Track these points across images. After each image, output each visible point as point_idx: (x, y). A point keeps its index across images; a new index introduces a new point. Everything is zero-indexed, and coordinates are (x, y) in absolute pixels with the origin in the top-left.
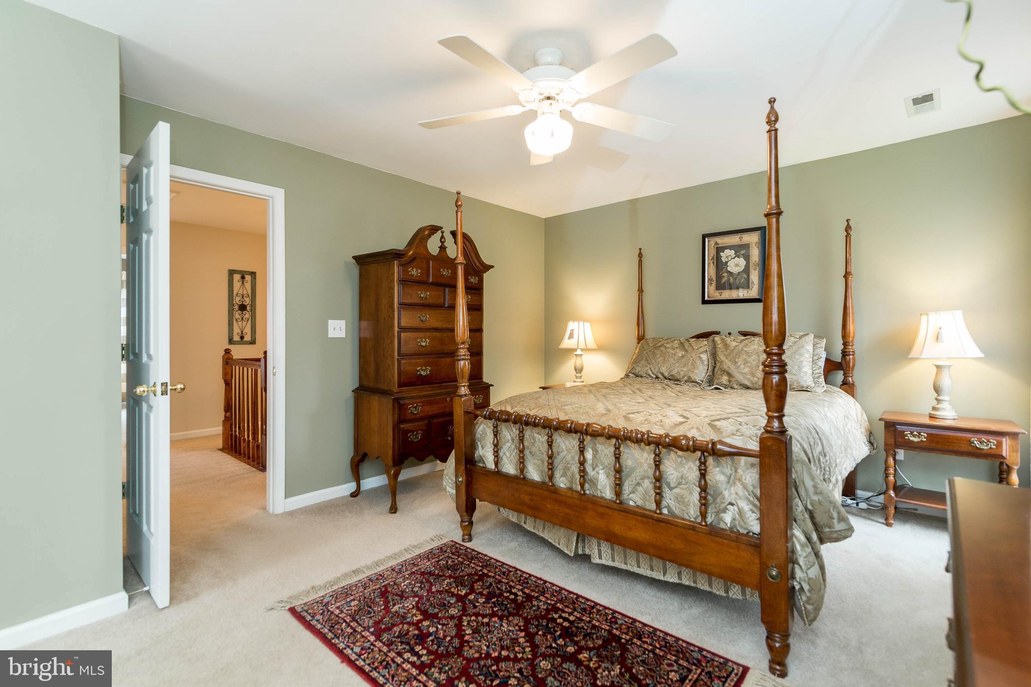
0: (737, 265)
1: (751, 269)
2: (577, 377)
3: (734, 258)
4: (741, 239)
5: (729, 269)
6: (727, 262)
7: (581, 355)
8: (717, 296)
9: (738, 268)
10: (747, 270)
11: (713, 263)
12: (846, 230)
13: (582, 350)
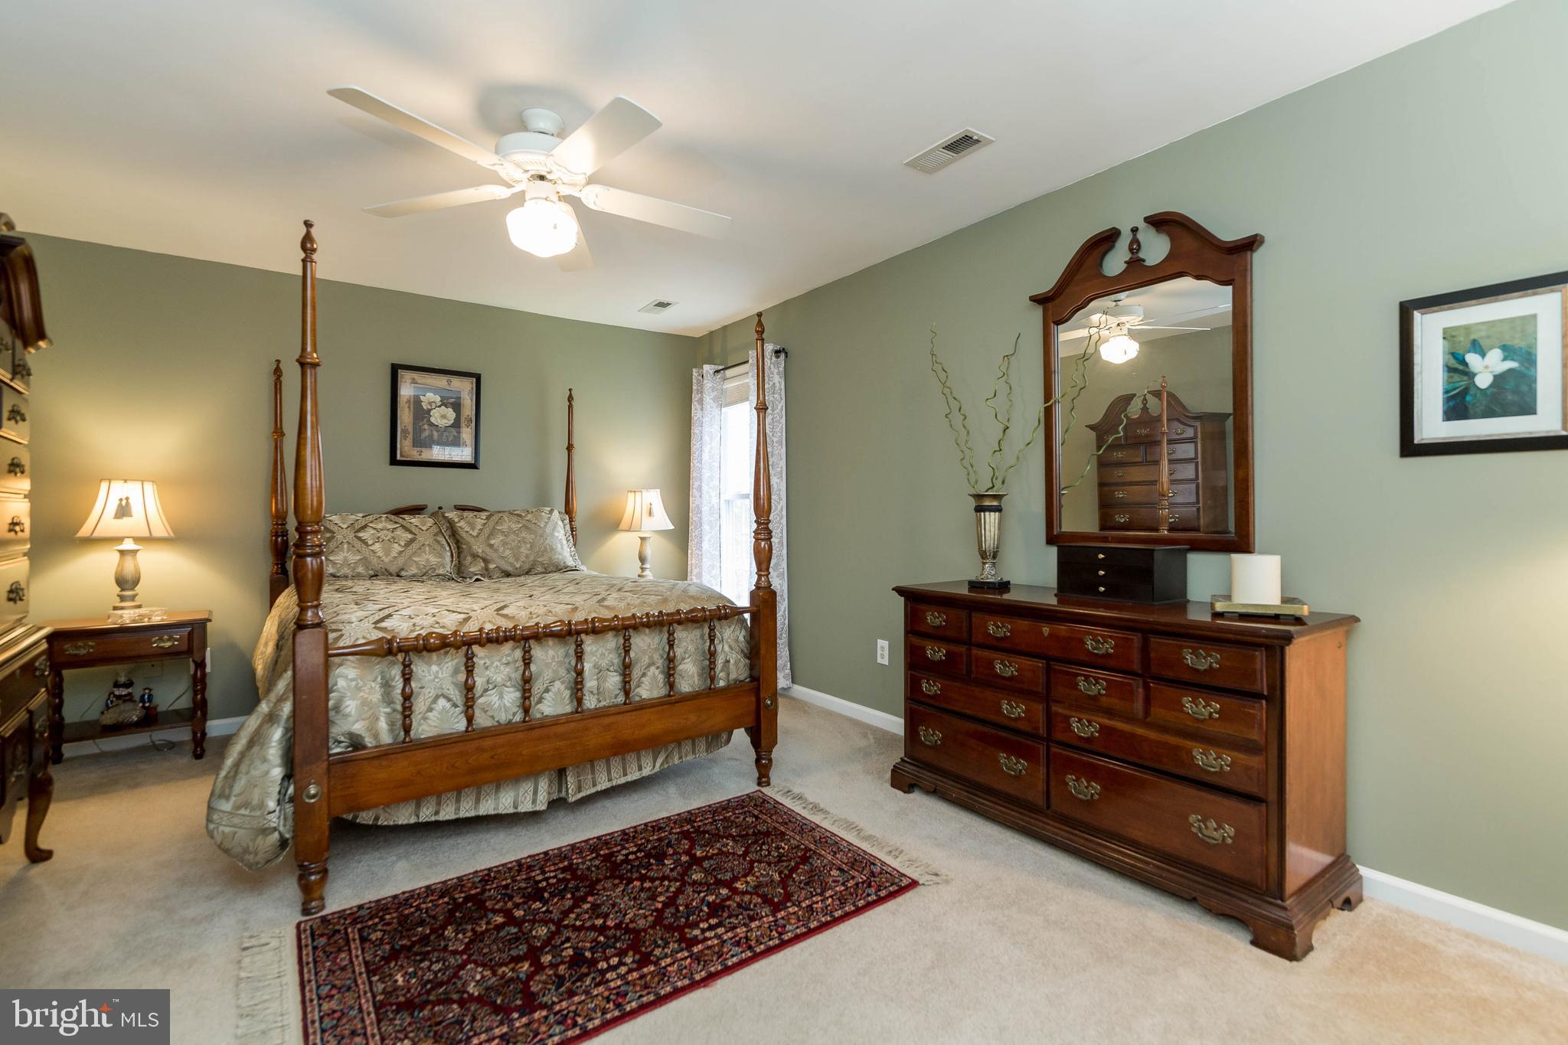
0: (444, 417)
1: (463, 424)
2: (122, 598)
3: (440, 406)
4: (449, 384)
5: (433, 420)
6: (429, 411)
7: (135, 552)
8: (415, 455)
9: (446, 421)
10: (457, 424)
11: (409, 407)
12: (569, 401)
13: (137, 540)
